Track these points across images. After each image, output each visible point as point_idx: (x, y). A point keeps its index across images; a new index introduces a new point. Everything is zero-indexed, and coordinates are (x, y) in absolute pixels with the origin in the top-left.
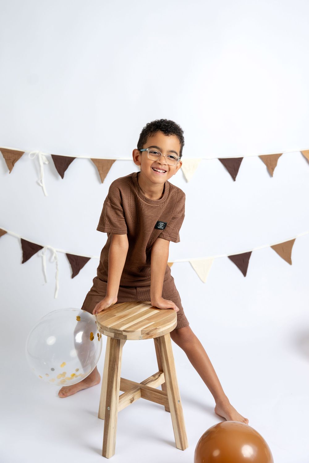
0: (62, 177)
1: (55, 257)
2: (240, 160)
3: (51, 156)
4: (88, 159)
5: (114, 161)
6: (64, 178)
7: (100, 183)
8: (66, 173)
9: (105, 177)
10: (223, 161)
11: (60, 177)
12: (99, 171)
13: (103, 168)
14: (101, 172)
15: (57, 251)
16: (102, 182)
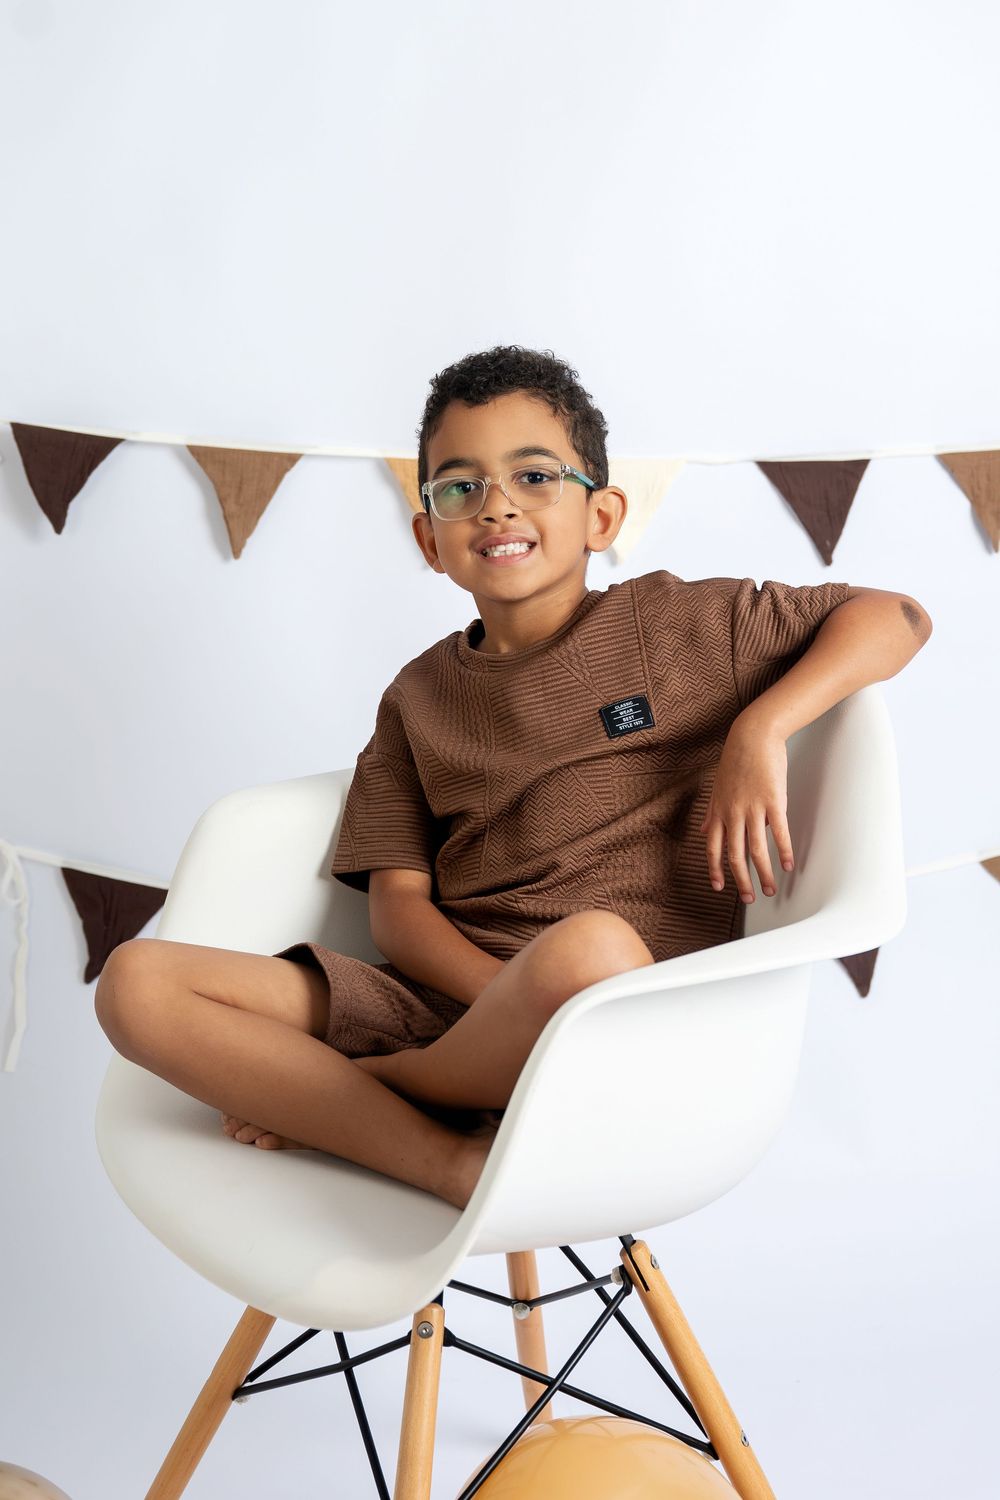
0: (58, 524)
1: (13, 883)
2: (855, 470)
3: (9, 429)
4: (175, 448)
5: (292, 459)
6: (65, 530)
7: (226, 558)
8: (78, 507)
9: (248, 530)
10: (780, 474)
11: (46, 524)
12: (222, 501)
13: (240, 489)
14: (232, 507)
15: (21, 858)
16: (237, 553)
